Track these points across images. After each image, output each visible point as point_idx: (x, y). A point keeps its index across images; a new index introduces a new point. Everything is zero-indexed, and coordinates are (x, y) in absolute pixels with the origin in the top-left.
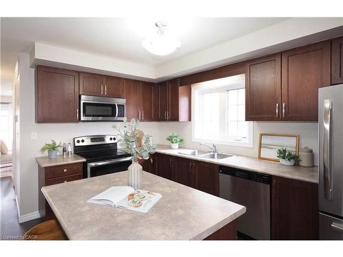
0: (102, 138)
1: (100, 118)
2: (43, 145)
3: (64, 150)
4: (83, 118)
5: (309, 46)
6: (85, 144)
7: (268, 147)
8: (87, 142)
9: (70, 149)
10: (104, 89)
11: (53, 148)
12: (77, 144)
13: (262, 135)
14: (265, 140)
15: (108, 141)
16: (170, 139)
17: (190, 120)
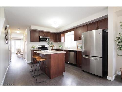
0: (44, 46)
1: (44, 41)
2: (32, 47)
3: (36, 48)
4: (40, 41)
5: (85, 25)
6: (40, 47)
7: (79, 46)
8: (41, 47)
9: (37, 48)
10: (45, 35)
11: (34, 47)
12: (39, 47)
13: (78, 44)
14: (79, 45)
15: (45, 47)
16: (60, 46)
17: (64, 42)
